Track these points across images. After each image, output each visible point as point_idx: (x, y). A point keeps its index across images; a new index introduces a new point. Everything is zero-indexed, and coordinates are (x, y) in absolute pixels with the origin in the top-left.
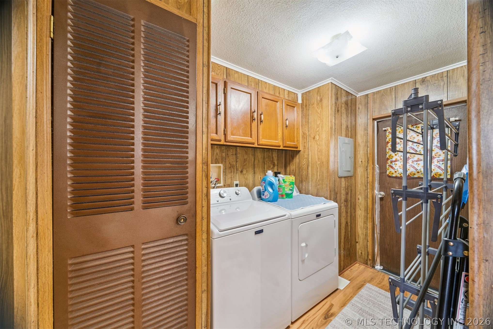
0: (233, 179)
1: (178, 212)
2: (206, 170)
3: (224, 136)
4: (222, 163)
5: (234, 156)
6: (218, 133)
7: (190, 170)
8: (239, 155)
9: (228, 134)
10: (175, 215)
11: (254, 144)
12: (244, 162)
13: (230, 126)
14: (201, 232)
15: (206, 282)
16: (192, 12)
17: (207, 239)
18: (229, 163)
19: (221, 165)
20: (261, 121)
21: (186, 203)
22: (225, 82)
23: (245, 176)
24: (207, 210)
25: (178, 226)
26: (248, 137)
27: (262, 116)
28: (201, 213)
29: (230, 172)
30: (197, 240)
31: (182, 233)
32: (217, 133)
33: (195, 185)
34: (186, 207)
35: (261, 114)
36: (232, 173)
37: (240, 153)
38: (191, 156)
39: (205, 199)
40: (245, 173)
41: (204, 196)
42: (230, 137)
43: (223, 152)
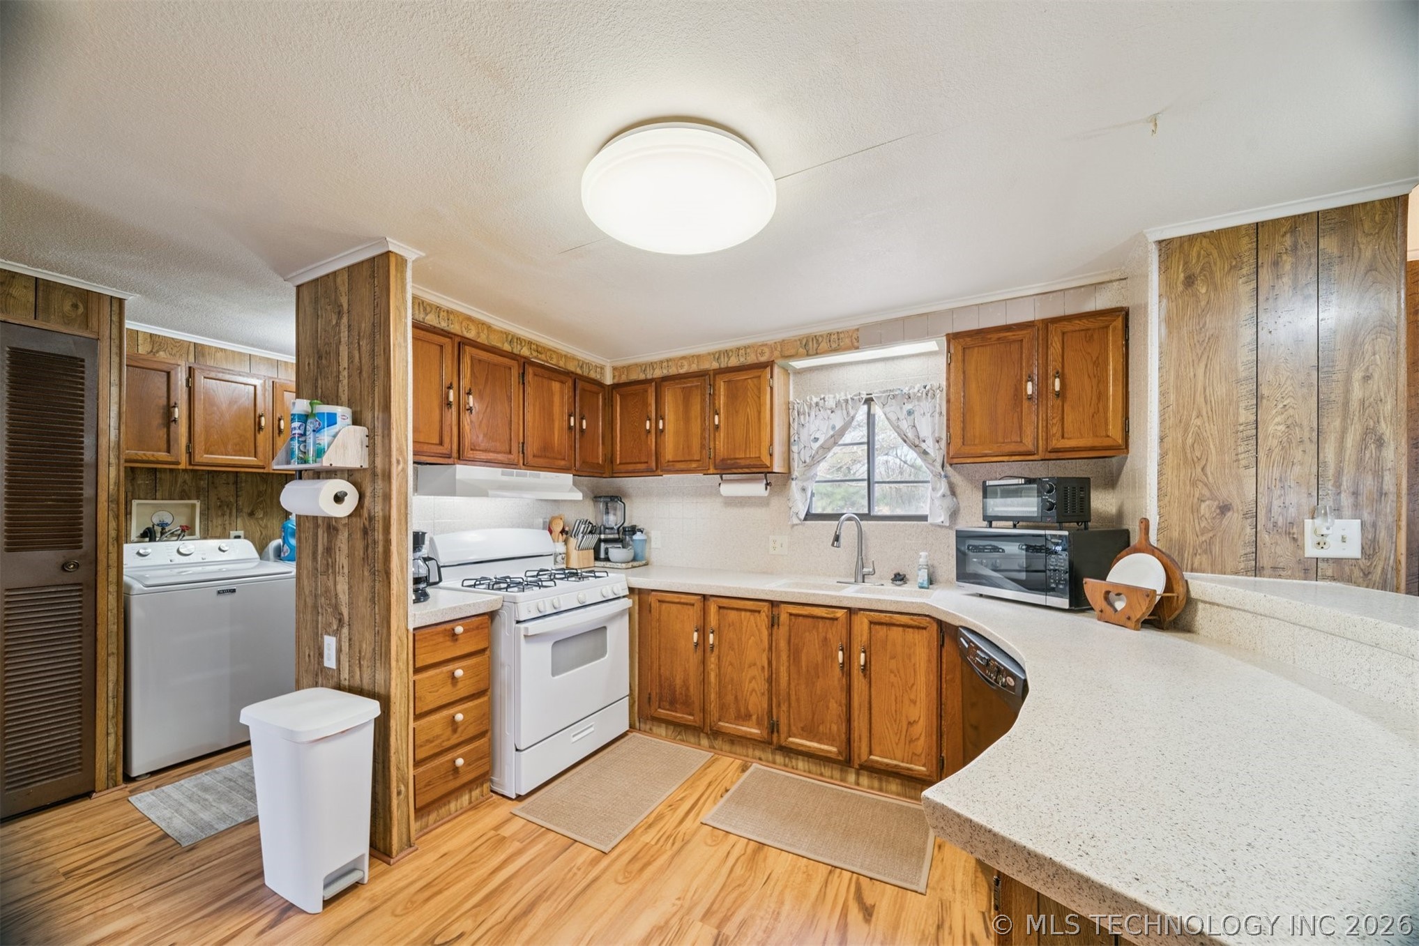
0: (227, 528)
1: (64, 557)
2: (115, 510)
3: (188, 455)
4: (198, 498)
5: (232, 487)
6: (172, 451)
7: (87, 510)
8: (243, 485)
9: (197, 452)
10: (61, 560)
11: (264, 468)
12: (258, 496)
13: (203, 438)
14: (105, 583)
15: (116, 644)
16: (90, 325)
17: (117, 592)
18: (218, 499)
19: (198, 503)
20: (280, 431)
21: (80, 547)
22: (190, 368)
23: (261, 522)
24: (118, 557)
25: (65, 573)
26: (249, 456)
27: (282, 422)
28: (105, 560)
29: (220, 514)
30: (98, 591)
31: (71, 582)
32: (168, 451)
33: (94, 526)
34: (78, 552)
35: (280, 420)
36: (227, 517)
37: (246, 481)
38: (87, 492)
39: (113, 544)
40: (261, 516)
41: (111, 540)
42: (202, 457)
43: (200, 479)
